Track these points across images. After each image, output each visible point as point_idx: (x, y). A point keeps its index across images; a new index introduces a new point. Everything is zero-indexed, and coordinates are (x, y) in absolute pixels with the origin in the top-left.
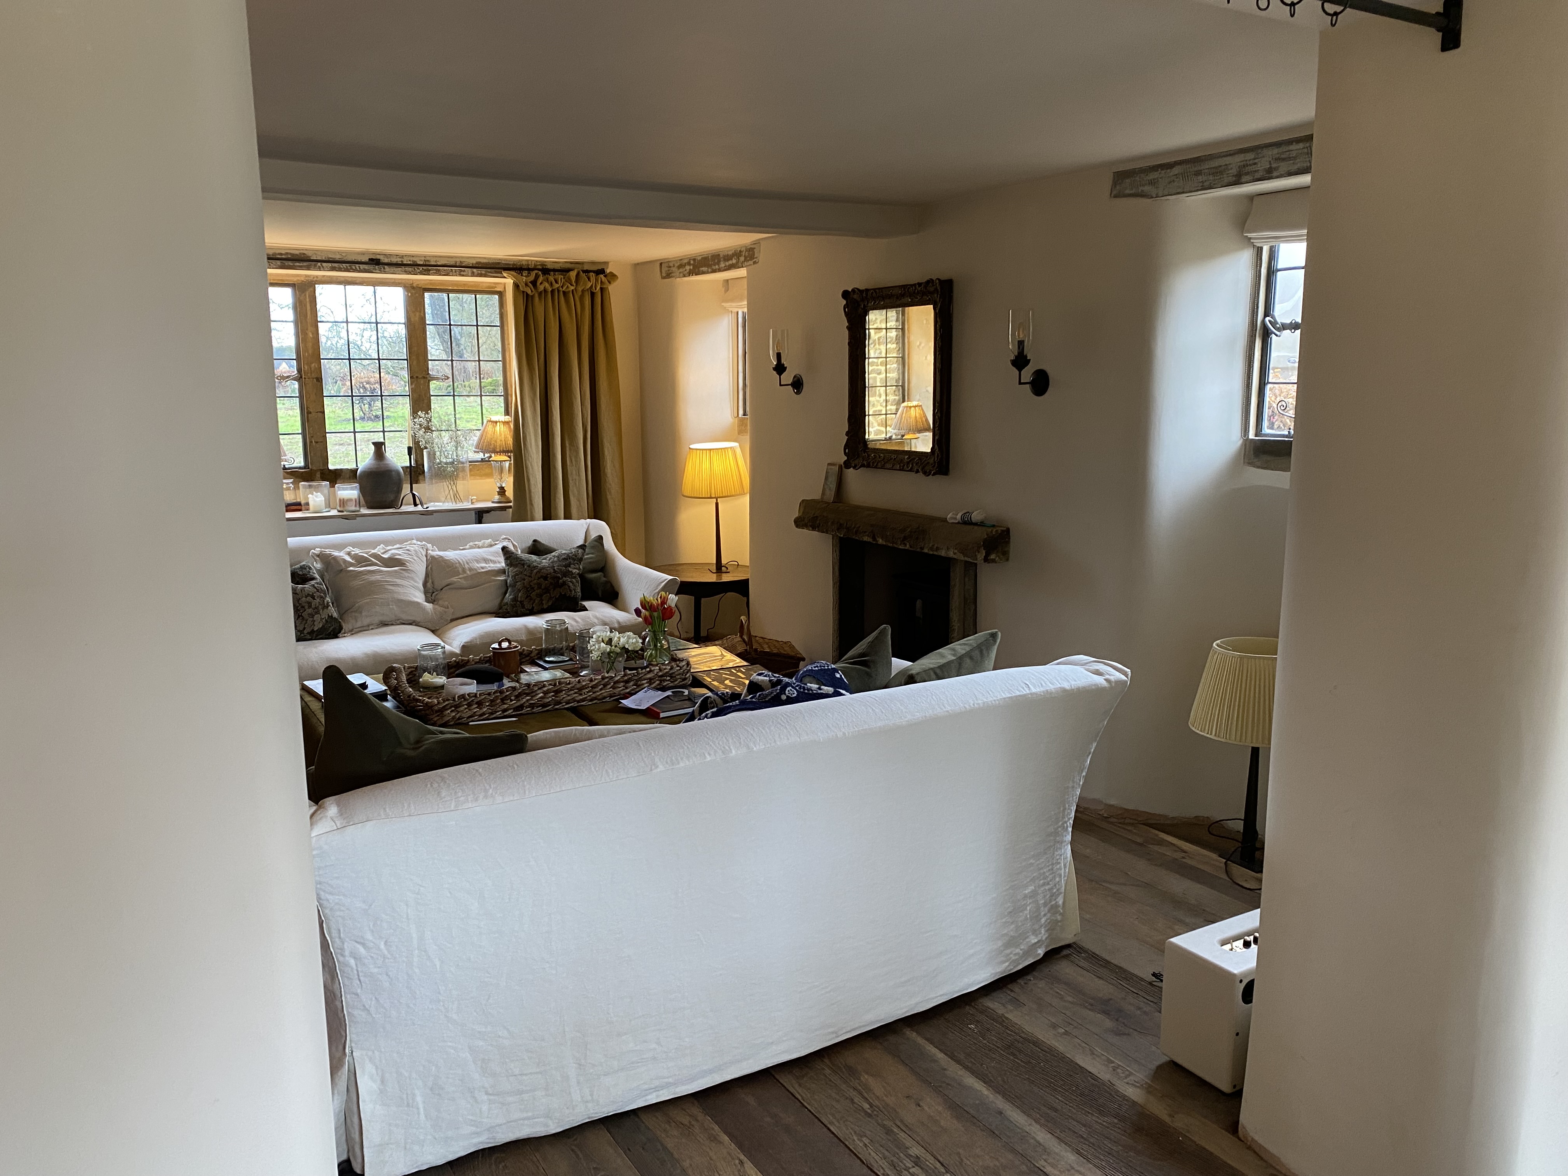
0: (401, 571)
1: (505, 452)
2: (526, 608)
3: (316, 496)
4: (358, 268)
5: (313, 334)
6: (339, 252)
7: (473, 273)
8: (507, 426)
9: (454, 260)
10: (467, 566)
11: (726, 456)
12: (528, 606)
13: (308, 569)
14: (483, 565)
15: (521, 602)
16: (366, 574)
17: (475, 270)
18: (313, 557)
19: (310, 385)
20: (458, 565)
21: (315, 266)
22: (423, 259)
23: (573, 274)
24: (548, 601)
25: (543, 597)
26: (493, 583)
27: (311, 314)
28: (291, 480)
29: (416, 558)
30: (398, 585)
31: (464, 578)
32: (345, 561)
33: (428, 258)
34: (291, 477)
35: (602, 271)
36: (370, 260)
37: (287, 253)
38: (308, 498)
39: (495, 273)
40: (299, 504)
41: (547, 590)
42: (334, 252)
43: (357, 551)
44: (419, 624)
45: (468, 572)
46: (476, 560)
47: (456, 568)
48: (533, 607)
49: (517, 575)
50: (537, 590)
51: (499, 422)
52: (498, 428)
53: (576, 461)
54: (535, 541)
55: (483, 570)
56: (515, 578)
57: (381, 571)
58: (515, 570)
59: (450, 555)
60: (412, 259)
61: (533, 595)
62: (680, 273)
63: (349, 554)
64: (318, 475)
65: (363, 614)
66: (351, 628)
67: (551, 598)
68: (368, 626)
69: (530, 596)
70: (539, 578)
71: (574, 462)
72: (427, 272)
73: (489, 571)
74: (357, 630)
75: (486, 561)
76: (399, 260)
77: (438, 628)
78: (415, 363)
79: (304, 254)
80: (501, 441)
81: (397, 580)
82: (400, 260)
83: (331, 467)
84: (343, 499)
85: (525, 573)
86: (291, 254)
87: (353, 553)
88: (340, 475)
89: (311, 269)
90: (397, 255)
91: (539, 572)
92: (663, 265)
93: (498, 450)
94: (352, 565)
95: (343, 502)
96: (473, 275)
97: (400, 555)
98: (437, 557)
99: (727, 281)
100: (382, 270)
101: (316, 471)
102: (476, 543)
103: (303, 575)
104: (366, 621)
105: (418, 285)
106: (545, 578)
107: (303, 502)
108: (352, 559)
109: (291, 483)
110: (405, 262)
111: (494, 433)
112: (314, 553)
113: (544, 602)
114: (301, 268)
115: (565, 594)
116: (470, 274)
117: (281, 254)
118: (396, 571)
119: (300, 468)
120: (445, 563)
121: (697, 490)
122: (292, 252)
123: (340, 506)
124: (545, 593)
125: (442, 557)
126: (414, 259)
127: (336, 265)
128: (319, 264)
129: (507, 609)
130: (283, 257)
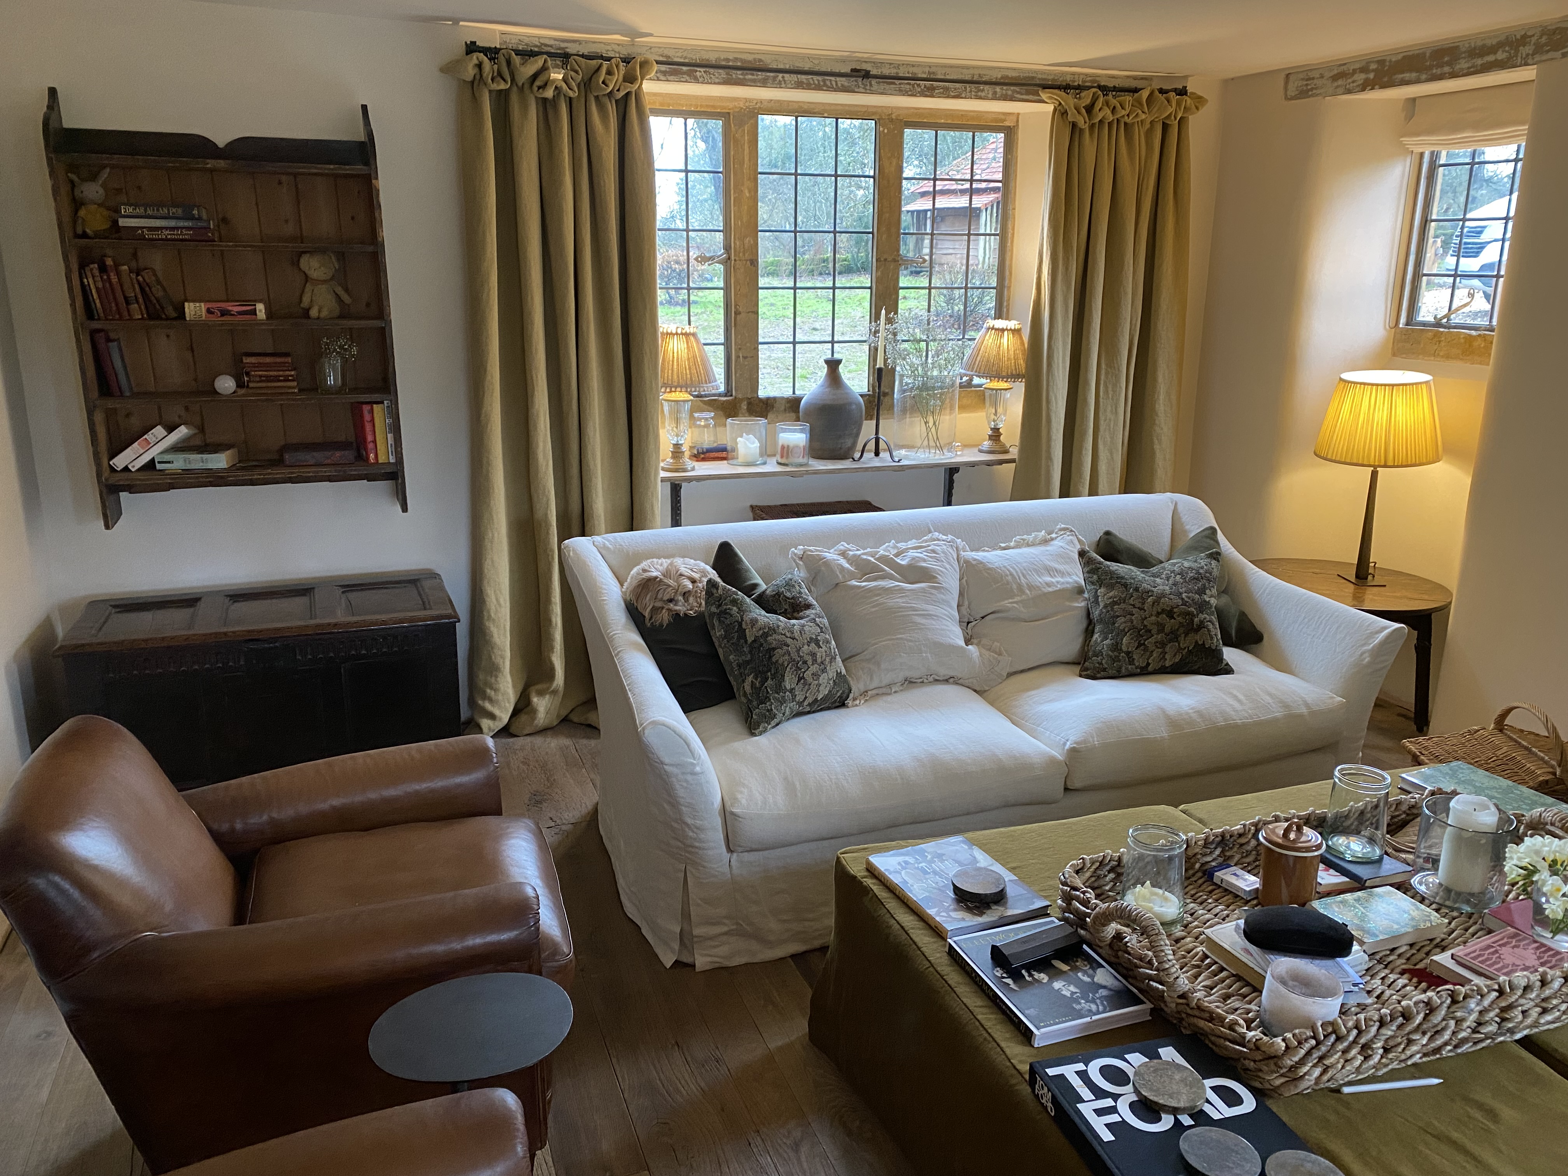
0: (933, 591)
1: (1014, 376)
2: (1137, 664)
3: (747, 440)
4: (834, 83)
5: (750, 192)
6: (809, 58)
7: (995, 93)
8: (1016, 336)
9: (971, 71)
10: (1023, 580)
11: (1418, 397)
12: (1139, 661)
13: (798, 588)
14: (1048, 579)
15: (1128, 653)
16: (879, 595)
17: (998, 89)
18: (795, 561)
19: (742, 270)
20: (1010, 578)
21: (775, 78)
22: (927, 70)
23: (1145, 94)
24: (1175, 655)
25: (1167, 649)
26: (1068, 614)
27: (750, 160)
28: (712, 414)
29: (948, 566)
30: (930, 615)
31: (1021, 602)
32: (842, 569)
33: (933, 70)
34: (710, 408)
35: (1182, 92)
36: (853, 70)
37: (736, 59)
38: (737, 443)
39: (1026, 94)
40: (724, 450)
41: (1174, 636)
42: (803, 57)
43: (855, 551)
44: (959, 682)
45: (1028, 592)
46: (1035, 570)
47: (1008, 583)
48: (1148, 664)
49: (1115, 603)
50: (1158, 634)
51: (1007, 329)
52: (1005, 340)
53: (1114, 391)
54: (1107, 533)
55: (1050, 589)
56: (1112, 609)
57: (902, 590)
58: (1111, 594)
59: (992, 557)
60: (911, 70)
61: (1149, 643)
62: (1337, 87)
63: (843, 554)
64: (744, 406)
65: (883, 666)
66: (862, 688)
67: (1180, 649)
68: (889, 686)
69: (1144, 644)
70: (1158, 614)
71: (1111, 393)
72: (929, 92)
73: (1060, 590)
74: (874, 692)
75: (1049, 571)
76: (893, 72)
77: (987, 688)
78: (884, 236)
79: (760, 60)
80: (1009, 359)
81: (930, 607)
82: (895, 71)
83: (762, 393)
84: (788, 446)
85: (1131, 601)
86: (741, 60)
87: (851, 553)
88: (773, 407)
89: (769, 85)
90: (891, 64)
91: (1156, 602)
92: (1292, 78)
93: (1004, 374)
94: (853, 576)
95: (786, 451)
96: (995, 98)
97: (925, 561)
98: (974, 563)
99: (1414, 100)
100: (868, 87)
101: (741, 400)
102: (1025, 537)
103: (793, 598)
104: (887, 679)
105: (899, 115)
106: (1170, 614)
107: (729, 448)
108: (851, 564)
109: (712, 418)
110: (901, 75)
111: (999, 347)
112: (795, 554)
113: (1167, 656)
114: (754, 83)
115: (1204, 644)
116: (990, 96)
117: (728, 60)
118: (923, 590)
119: (720, 395)
120: (988, 573)
121: (1358, 452)
122: (743, 56)
123: (782, 457)
124: (1171, 641)
125: (982, 563)
126: (915, 70)
127: (803, 78)
128: (781, 75)
129: (1101, 664)
130: (731, 64)
